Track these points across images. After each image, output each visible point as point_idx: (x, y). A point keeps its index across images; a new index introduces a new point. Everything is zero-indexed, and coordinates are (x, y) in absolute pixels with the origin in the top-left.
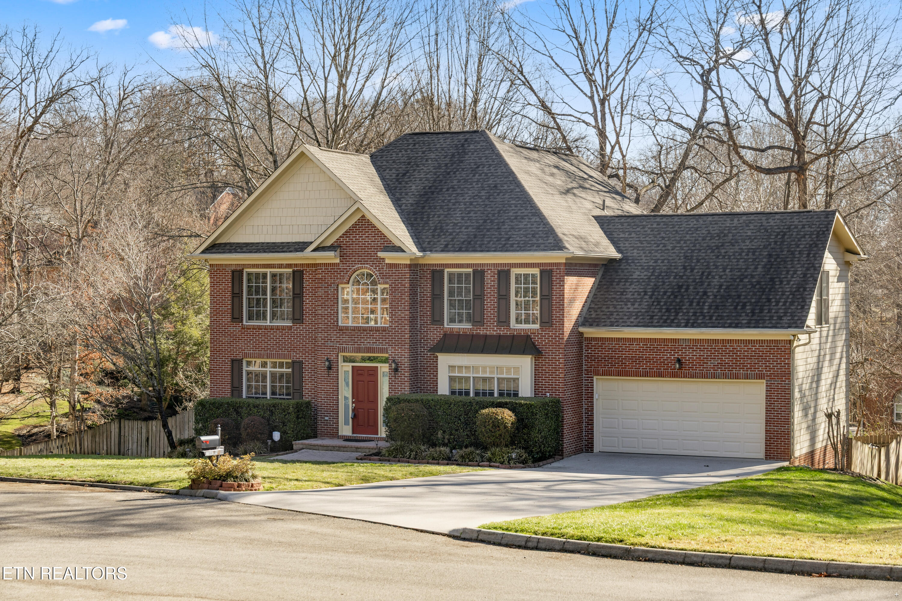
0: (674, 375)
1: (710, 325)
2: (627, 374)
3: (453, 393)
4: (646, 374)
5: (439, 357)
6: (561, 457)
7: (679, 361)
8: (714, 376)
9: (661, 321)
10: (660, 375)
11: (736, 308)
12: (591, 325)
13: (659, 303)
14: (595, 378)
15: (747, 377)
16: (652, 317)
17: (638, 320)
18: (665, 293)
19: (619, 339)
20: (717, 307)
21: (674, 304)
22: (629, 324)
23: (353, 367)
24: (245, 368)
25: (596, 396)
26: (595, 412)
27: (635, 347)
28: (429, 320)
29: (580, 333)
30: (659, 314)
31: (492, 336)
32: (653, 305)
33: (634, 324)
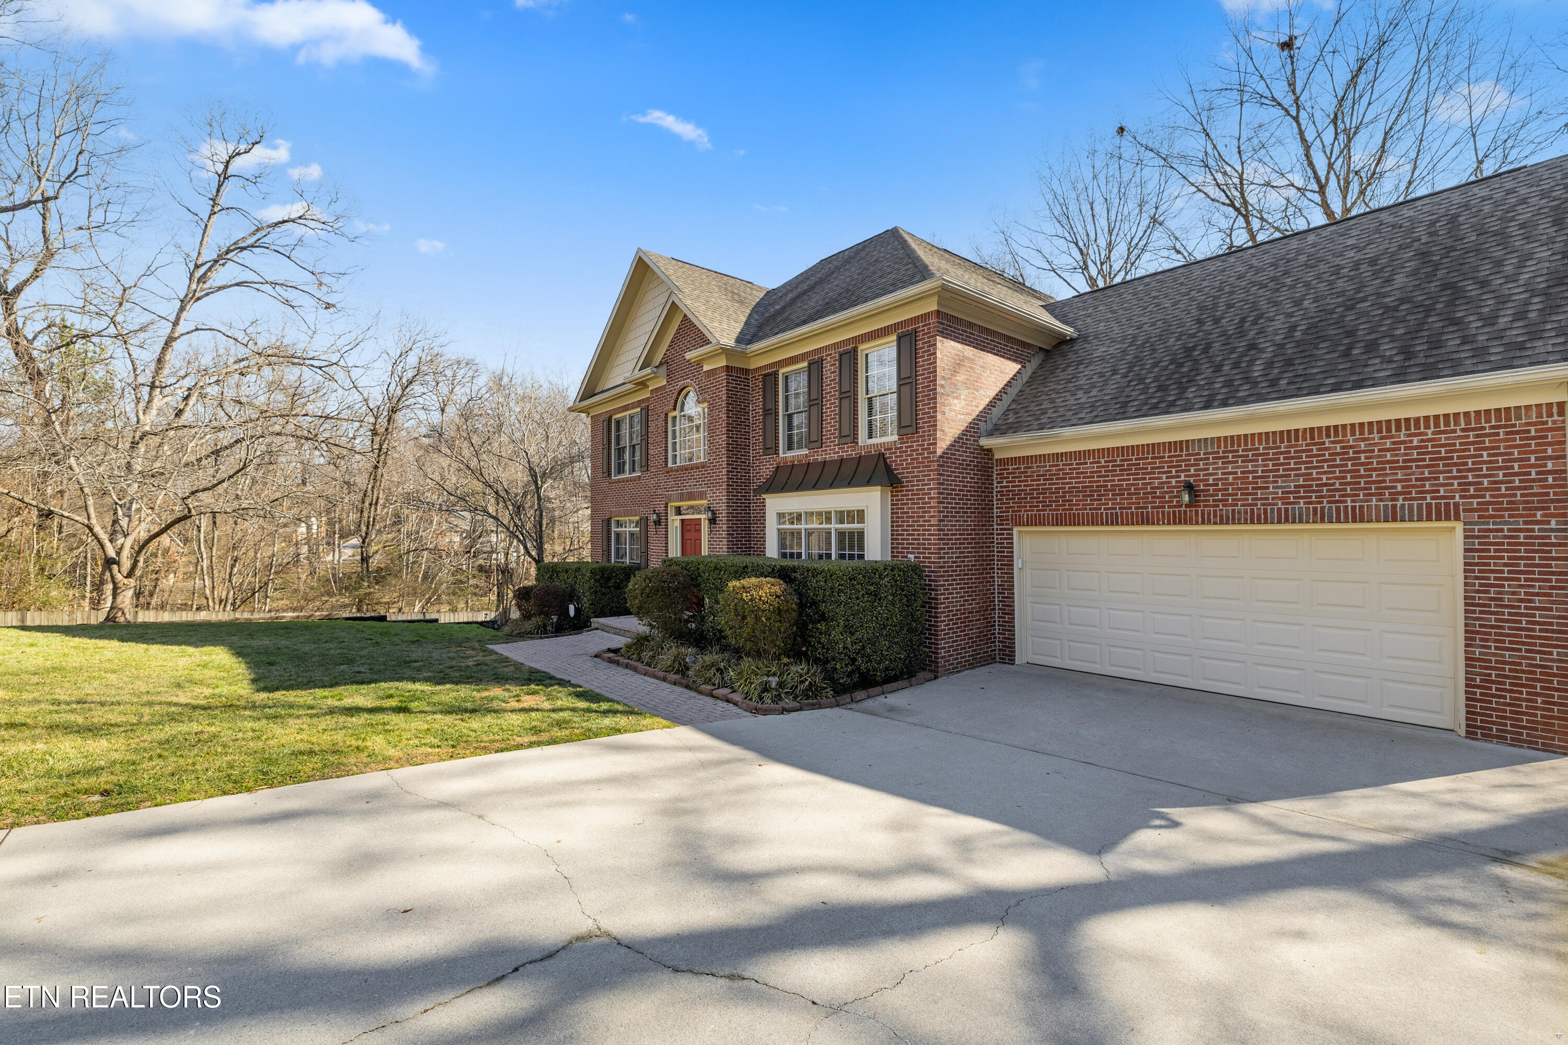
0: (1178, 519)
1: (1274, 396)
2: (1074, 521)
3: (784, 555)
4: (1113, 520)
5: (767, 501)
6: (932, 676)
7: (1189, 487)
8: (1287, 518)
9: (1146, 407)
10: (1145, 520)
11: (1347, 354)
12: (1003, 433)
13: (1141, 380)
14: (1016, 530)
15: (1393, 516)
16: (1125, 405)
17: (1094, 414)
18: (1155, 365)
19: (1057, 456)
20: (1289, 362)
21: (1176, 376)
22: (1074, 422)
23: (682, 520)
24: (614, 529)
25: (1017, 563)
26: (1016, 591)
27: (1089, 466)
28: (759, 448)
29: (982, 448)
30: (1142, 397)
31: (833, 462)
32: (1128, 386)
33: (1085, 421)
